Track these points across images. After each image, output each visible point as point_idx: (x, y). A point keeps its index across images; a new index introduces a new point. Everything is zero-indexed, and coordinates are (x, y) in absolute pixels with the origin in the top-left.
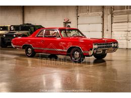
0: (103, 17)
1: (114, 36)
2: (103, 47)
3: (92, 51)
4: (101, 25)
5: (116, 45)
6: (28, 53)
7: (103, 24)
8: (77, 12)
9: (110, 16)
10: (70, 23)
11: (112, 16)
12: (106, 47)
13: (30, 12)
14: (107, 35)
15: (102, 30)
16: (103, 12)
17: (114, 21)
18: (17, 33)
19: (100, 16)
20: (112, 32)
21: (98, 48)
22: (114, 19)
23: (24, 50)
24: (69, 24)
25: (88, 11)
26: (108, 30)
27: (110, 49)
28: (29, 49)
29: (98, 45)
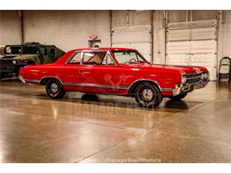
0: (152, 32)
4: (150, 45)
5: (206, 76)
6: (51, 92)
7: (152, 43)
8: (111, 25)
10: (99, 41)
14: (158, 60)
15: (150, 53)
16: (152, 25)
17: (169, 39)
18: (18, 57)
19: (148, 32)
20: (166, 55)
22: (169, 36)
23: (45, 87)
25: (128, 23)
26: (159, 53)
28: (54, 85)
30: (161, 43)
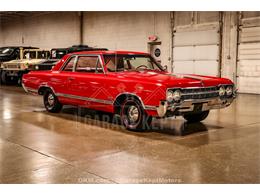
0: (220, 31)
1: (242, 69)
2: (196, 97)
3: (165, 107)
4: (217, 48)
5: (229, 91)
6: (48, 104)
7: (221, 45)
8: (173, 22)
9: (235, 29)
10: (160, 43)
11: (238, 30)
12: (203, 96)
13: (92, 25)
14: (228, 67)
16: (221, 21)
17: (242, 39)
19: (216, 31)
20: (237, 61)
21: (182, 98)
22: (242, 35)
24: (158, 47)
25: (193, 20)
26: (229, 58)
27: (213, 101)
29: (182, 91)
30: (232, 45)
